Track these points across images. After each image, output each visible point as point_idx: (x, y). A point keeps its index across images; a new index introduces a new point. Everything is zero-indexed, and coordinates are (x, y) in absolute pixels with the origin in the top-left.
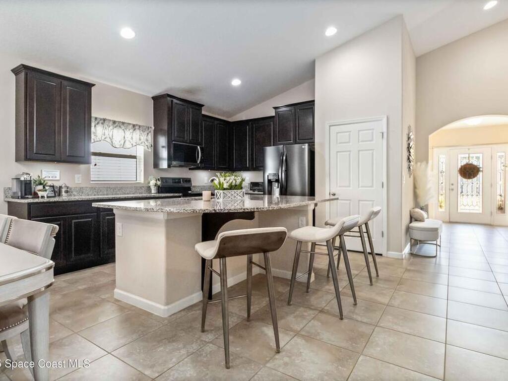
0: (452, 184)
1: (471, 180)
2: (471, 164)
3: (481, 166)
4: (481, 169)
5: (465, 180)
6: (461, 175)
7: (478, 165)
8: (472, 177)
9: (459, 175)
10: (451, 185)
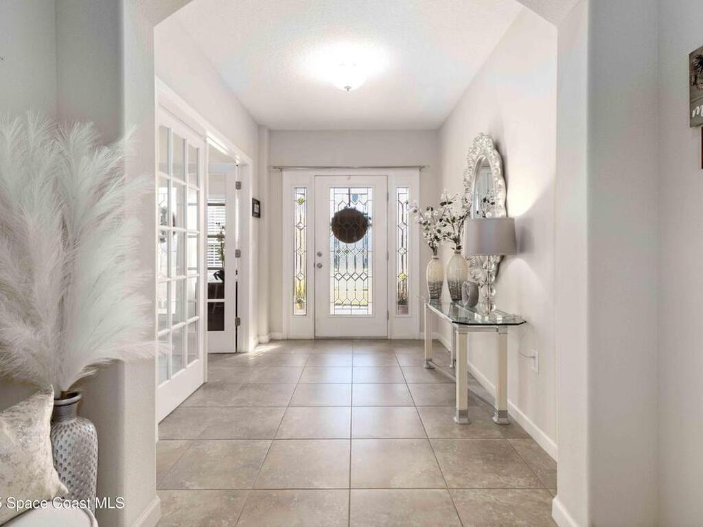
0: (320, 255)
1: (353, 244)
2: (354, 211)
3: (370, 215)
4: (370, 222)
5: (342, 244)
6: (336, 234)
7: (366, 212)
8: (355, 238)
9: (332, 233)
10: (317, 257)
